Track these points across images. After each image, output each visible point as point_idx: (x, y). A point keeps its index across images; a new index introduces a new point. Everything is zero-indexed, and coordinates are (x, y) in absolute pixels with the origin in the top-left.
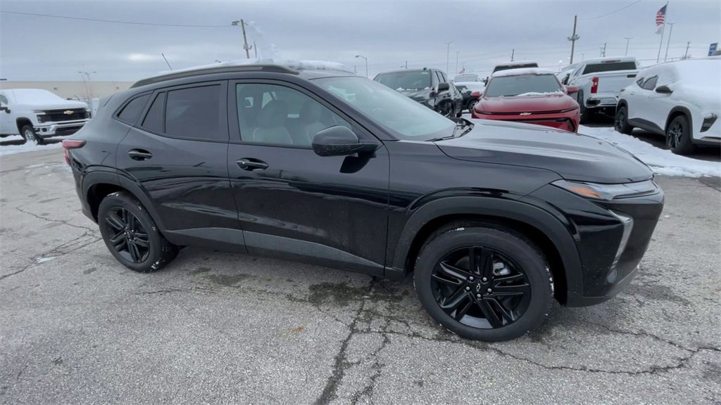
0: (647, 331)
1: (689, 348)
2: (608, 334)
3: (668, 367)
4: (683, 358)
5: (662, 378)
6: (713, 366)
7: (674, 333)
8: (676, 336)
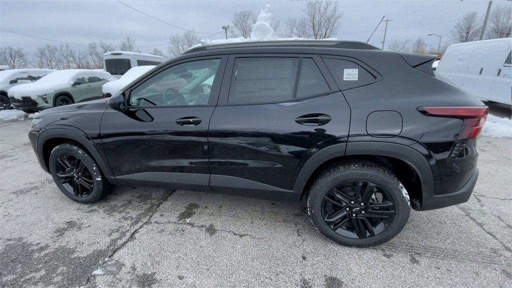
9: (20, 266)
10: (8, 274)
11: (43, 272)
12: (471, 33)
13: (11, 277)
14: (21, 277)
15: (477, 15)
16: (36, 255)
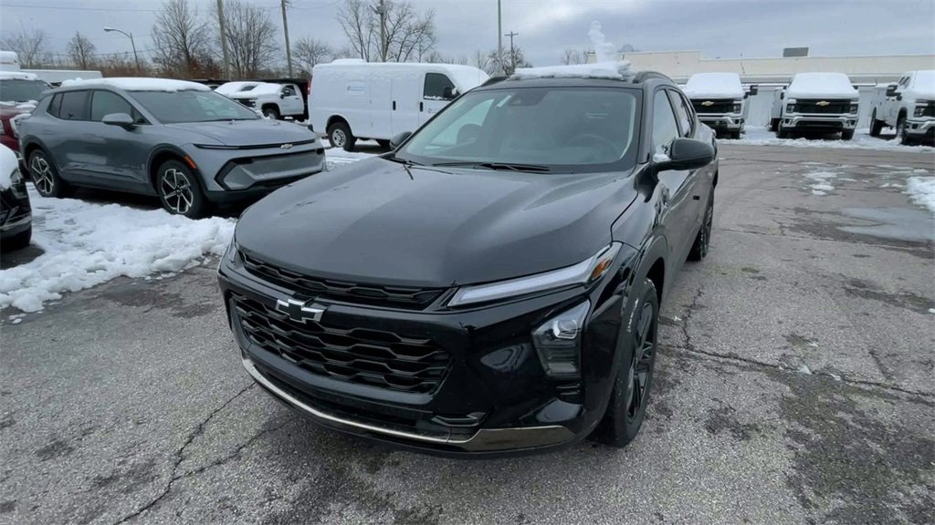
0: (232, 462)
1: (180, 480)
2: (264, 425)
3: (190, 441)
4: (182, 463)
5: (190, 429)
6: (148, 480)
7: (205, 486)
8: (202, 485)
9: (848, 447)
10: (872, 453)
11: (841, 414)
13: (874, 446)
14: (865, 433)
16: (816, 437)
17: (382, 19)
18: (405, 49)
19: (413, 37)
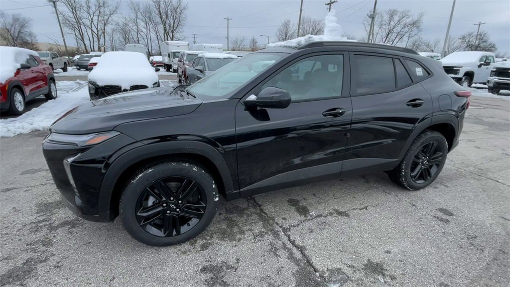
12: (288, 36)
15: (291, 23)
17: (372, 21)
18: (399, 37)
19: (406, 29)
